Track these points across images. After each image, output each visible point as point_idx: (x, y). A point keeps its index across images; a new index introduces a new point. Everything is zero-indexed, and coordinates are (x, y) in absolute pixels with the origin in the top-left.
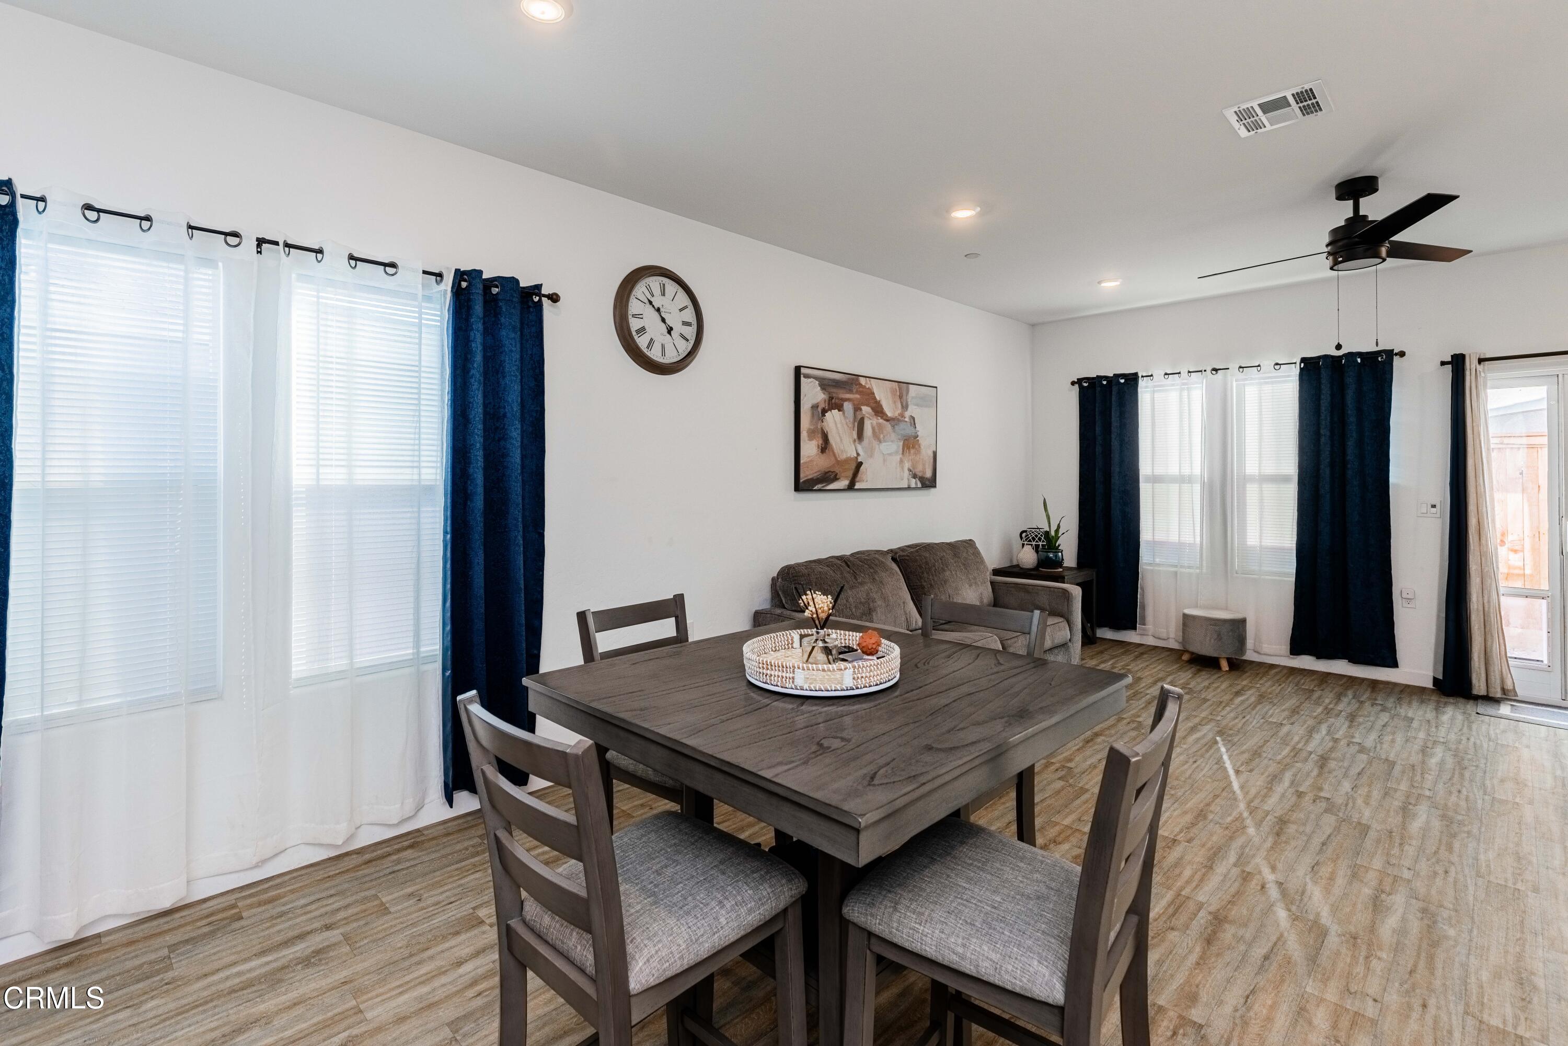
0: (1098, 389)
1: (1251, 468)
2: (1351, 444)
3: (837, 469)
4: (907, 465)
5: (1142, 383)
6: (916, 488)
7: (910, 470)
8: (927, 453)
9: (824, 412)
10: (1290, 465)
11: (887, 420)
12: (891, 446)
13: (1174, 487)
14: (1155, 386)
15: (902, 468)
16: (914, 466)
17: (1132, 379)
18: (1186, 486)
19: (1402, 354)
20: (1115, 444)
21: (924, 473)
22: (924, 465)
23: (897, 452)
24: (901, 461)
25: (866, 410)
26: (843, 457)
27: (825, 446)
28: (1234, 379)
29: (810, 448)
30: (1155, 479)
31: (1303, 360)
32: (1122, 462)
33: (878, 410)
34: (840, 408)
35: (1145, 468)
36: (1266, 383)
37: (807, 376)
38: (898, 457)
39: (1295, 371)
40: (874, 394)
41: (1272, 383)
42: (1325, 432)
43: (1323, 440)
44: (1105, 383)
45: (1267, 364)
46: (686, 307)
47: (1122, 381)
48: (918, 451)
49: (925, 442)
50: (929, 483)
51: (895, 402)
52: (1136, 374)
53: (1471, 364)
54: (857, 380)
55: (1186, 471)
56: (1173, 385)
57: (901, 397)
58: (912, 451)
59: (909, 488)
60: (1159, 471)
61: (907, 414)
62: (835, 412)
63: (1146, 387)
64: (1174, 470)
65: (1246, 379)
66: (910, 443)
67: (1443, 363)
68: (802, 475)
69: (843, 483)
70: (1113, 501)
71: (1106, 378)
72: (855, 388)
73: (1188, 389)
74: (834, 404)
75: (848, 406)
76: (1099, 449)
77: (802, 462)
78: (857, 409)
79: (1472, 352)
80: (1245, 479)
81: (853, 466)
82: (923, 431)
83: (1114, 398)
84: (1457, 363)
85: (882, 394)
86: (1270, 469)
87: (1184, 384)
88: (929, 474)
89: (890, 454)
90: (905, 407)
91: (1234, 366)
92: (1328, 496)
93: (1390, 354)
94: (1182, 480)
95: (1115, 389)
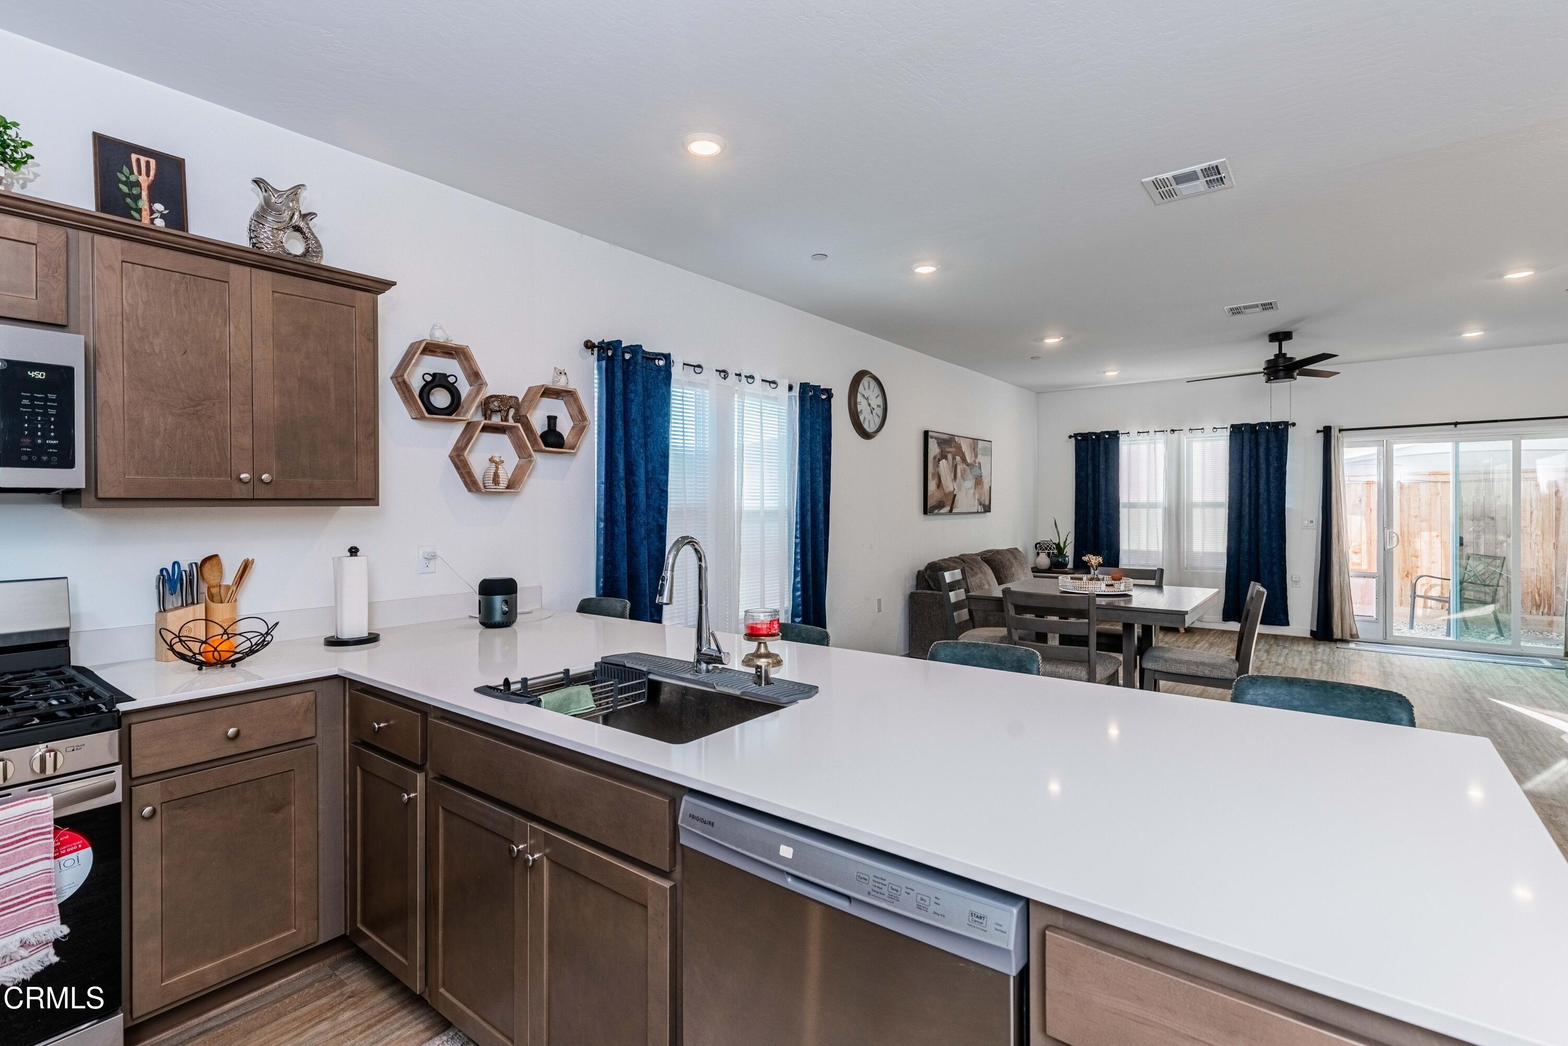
0: (1090, 442)
1: (1197, 497)
2: (1262, 482)
3: (945, 500)
4: (977, 496)
5: (1122, 439)
6: (981, 512)
7: (978, 500)
8: (986, 487)
9: (939, 460)
10: (1222, 495)
11: (968, 466)
12: (969, 483)
13: (1144, 512)
14: (1131, 441)
15: (975, 498)
16: (980, 497)
17: (1114, 435)
18: (1152, 510)
19: (1294, 424)
20: (1102, 481)
21: (985, 501)
22: (985, 497)
23: (972, 487)
24: (974, 494)
25: (958, 458)
26: (947, 491)
27: (939, 485)
28: (1185, 437)
29: (932, 485)
30: (1131, 506)
31: (1232, 426)
32: (1106, 494)
33: (964, 460)
34: (946, 458)
35: (1123, 498)
36: (1208, 440)
37: (932, 437)
38: (972, 491)
39: (1227, 433)
40: (961, 447)
41: (1212, 440)
42: (1246, 474)
43: (1245, 479)
44: (1094, 437)
45: (1208, 428)
46: (878, 396)
47: (1107, 436)
48: (982, 487)
49: (986, 480)
50: (987, 509)
51: (971, 453)
52: (1117, 432)
53: (1335, 433)
54: (954, 438)
55: (1152, 500)
56: (1143, 440)
57: (974, 449)
58: (979, 487)
59: (978, 512)
60: (1133, 500)
61: (977, 461)
62: (944, 460)
63: (1124, 441)
64: (1143, 499)
65: (1193, 438)
66: (979, 481)
67: (1318, 431)
68: (929, 504)
69: (947, 509)
70: (1101, 521)
71: (1095, 434)
72: (953, 444)
73: (1155, 443)
74: (943, 456)
75: (950, 456)
76: (1090, 484)
77: (929, 494)
78: (954, 458)
79: (1335, 424)
80: (1191, 505)
81: (952, 497)
82: (985, 472)
83: (1101, 448)
84: (1327, 432)
85: (965, 448)
86: (1209, 499)
87: (1151, 440)
88: (987, 503)
89: (969, 489)
90: (976, 456)
91: (1186, 429)
92: (1247, 516)
93: (1286, 424)
94: (1152, 506)
95: (1102, 443)
